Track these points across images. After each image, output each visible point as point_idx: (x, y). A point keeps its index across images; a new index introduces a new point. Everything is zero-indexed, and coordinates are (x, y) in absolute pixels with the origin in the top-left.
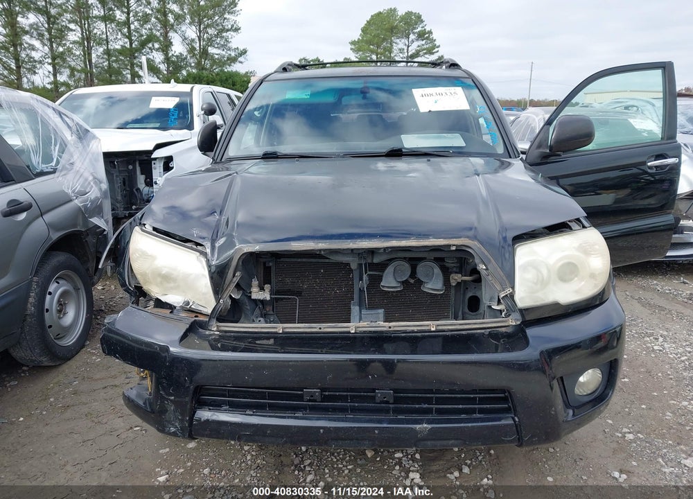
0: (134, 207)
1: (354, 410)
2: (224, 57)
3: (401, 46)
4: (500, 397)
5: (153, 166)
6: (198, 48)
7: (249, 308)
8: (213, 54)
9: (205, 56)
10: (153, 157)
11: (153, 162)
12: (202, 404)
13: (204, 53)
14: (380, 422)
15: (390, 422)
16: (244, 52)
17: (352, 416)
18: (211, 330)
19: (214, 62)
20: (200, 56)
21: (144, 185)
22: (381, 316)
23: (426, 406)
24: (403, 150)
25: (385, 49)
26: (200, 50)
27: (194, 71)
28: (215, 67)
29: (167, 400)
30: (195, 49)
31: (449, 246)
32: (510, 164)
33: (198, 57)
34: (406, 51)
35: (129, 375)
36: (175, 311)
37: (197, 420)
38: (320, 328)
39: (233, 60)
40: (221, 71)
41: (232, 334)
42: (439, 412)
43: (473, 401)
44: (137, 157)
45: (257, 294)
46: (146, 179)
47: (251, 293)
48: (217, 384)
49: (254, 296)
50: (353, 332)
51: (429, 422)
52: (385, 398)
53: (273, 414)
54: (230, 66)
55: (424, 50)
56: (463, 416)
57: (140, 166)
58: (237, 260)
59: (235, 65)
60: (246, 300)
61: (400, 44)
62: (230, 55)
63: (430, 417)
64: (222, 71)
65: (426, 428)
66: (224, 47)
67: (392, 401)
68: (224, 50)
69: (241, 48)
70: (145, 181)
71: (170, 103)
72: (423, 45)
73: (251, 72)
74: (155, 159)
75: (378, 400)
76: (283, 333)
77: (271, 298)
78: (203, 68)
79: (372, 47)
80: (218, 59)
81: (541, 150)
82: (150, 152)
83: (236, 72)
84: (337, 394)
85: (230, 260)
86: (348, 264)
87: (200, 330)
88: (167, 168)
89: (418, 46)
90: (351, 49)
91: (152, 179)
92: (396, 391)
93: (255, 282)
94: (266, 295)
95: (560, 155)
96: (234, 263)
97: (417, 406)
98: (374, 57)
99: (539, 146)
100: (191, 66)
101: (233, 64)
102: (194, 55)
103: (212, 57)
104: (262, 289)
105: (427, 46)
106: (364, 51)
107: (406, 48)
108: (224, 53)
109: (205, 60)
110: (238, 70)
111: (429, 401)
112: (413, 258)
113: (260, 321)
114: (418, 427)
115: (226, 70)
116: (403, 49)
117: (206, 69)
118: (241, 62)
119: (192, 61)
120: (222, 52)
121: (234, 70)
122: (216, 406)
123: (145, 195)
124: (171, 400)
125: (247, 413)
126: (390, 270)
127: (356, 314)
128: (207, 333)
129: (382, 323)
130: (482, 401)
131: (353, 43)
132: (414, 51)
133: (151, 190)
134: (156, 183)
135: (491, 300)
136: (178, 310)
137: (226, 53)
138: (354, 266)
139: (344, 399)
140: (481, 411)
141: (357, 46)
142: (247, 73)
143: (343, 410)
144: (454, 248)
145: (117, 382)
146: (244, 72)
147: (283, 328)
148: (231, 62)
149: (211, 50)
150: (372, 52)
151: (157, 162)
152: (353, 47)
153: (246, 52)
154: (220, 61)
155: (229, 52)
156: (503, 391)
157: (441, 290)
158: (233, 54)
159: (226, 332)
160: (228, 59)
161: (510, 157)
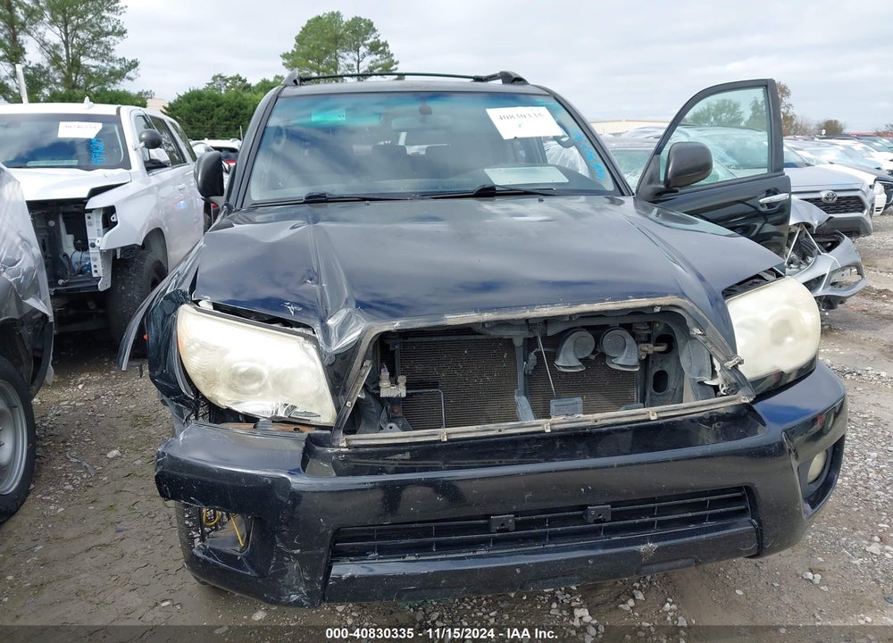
0: (61, 282)
1: (554, 536)
2: (104, 70)
3: (349, 61)
4: (735, 497)
5: (87, 220)
6: (65, 58)
7: (374, 410)
8: (89, 66)
9: (76, 69)
10: (87, 207)
11: (87, 215)
12: (337, 555)
13: (75, 65)
14: (592, 547)
15: (606, 546)
16: (134, 65)
17: (553, 545)
18: (338, 447)
19: (90, 77)
20: (69, 69)
21: (73, 249)
22: (580, 406)
23: (648, 519)
24: (497, 188)
25: (328, 64)
26: (68, 62)
27: (60, 89)
28: (92, 85)
29: (288, 555)
30: (60, 59)
31: (653, 307)
32: (622, 202)
33: (65, 70)
34: (355, 67)
35: (119, 526)
36: (259, 424)
37: (334, 579)
38: (500, 431)
39: (120, 75)
40: (101, 90)
41: (367, 449)
42: (662, 524)
43: (702, 505)
44: (62, 208)
45: (388, 390)
46: (75, 240)
47: (378, 388)
48: (369, 523)
49: (384, 393)
50: (549, 431)
51: (655, 539)
52: (600, 515)
53: (444, 556)
54: (114, 83)
55: (379, 66)
56: (692, 527)
57: (64, 221)
58: (367, 345)
59: (122, 83)
60: (372, 401)
61: (347, 60)
62: (113, 68)
63: (652, 533)
64: (103, 90)
65: (652, 548)
66: (103, 56)
67: (609, 519)
68: (103, 61)
69: (129, 59)
70: (75, 244)
71: (89, 131)
72: (377, 60)
73: (146, 93)
74: (90, 211)
75: (590, 519)
76: (449, 440)
77: (407, 394)
78: (74, 86)
79: (311, 62)
80: (96, 73)
81: (653, 186)
82: (82, 202)
83: (125, 91)
84: (534, 517)
85: (357, 344)
86: (510, 340)
87: (318, 448)
88: (108, 224)
89: (372, 62)
90: (284, 64)
91: (86, 240)
92: (614, 504)
93: (385, 374)
94: (401, 391)
95: (677, 191)
96: (363, 348)
97: (637, 521)
98: (314, 74)
99: (651, 181)
100: (56, 83)
101: (118, 81)
102: (60, 67)
103: (87, 70)
104: (394, 382)
105: (383, 62)
106: (301, 67)
107: (355, 64)
108: (104, 65)
109: (77, 74)
110: (127, 90)
111: (650, 512)
112: (597, 326)
113: (391, 428)
114: (642, 548)
115: (108, 89)
116: (352, 65)
117: (79, 88)
118: (130, 79)
119: (56, 75)
120: (101, 64)
121: (121, 89)
122: (359, 554)
123: (77, 263)
124: (293, 555)
125: (408, 558)
126: (569, 343)
127: (526, 407)
128: (329, 450)
129: (582, 416)
130: (715, 504)
131: (285, 56)
132: (366, 68)
133: (85, 255)
134: (93, 245)
135: (700, 373)
136: (264, 423)
137: (107, 65)
138: (518, 342)
139: (541, 523)
140: (713, 517)
141: (291, 59)
142: (140, 93)
143: (538, 538)
144: (658, 310)
145: (103, 539)
146: (136, 93)
147: (448, 434)
148: (115, 79)
149: (85, 61)
150: (312, 68)
151: (93, 215)
152: (286, 61)
153: (136, 65)
154: (100, 76)
155: (111, 64)
156: (739, 489)
157: (636, 366)
158: (118, 67)
159: (357, 447)
160: (111, 73)
161: (623, 195)
